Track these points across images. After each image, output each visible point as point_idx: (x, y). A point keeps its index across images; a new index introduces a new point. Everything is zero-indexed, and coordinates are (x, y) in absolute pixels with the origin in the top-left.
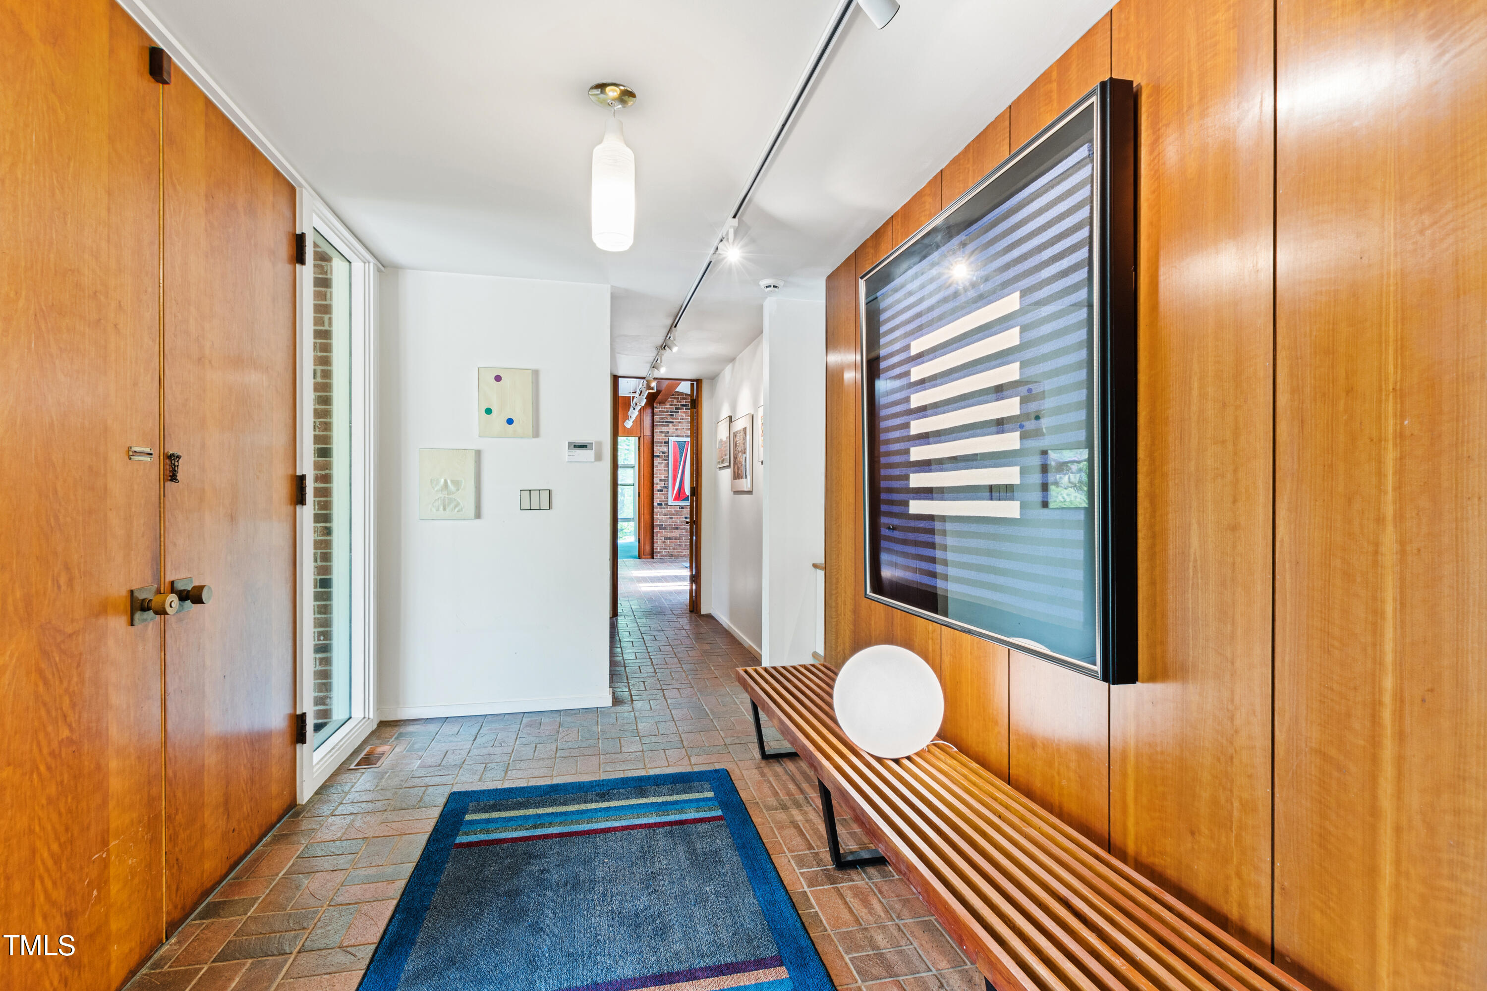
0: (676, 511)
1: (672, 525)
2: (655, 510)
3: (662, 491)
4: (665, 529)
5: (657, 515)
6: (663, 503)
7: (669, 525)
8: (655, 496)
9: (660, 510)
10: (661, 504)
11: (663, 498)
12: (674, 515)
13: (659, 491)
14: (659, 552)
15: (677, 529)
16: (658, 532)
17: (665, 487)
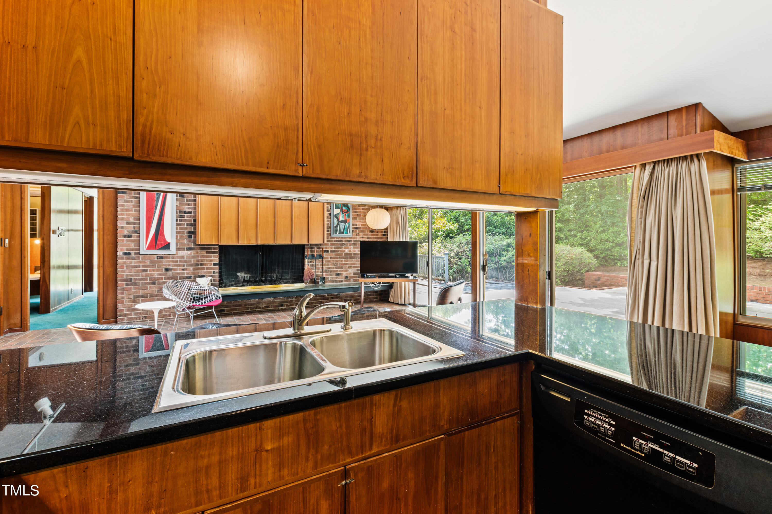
0: (152, 262)
1: (146, 279)
2: (119, 261)
3: (130, 236)
4: (135, 284)
5: (122, 267)
6: (133, 253)
7: (141, 280)
8: (119, 244)
9: (128, 261)
10: (129, 254)
11: (132, 245)
12: (148, 266)
13: (125, 236)
14: (126, 315)
15: (154, 283)
16: (123, 289)
17: (136, 232)
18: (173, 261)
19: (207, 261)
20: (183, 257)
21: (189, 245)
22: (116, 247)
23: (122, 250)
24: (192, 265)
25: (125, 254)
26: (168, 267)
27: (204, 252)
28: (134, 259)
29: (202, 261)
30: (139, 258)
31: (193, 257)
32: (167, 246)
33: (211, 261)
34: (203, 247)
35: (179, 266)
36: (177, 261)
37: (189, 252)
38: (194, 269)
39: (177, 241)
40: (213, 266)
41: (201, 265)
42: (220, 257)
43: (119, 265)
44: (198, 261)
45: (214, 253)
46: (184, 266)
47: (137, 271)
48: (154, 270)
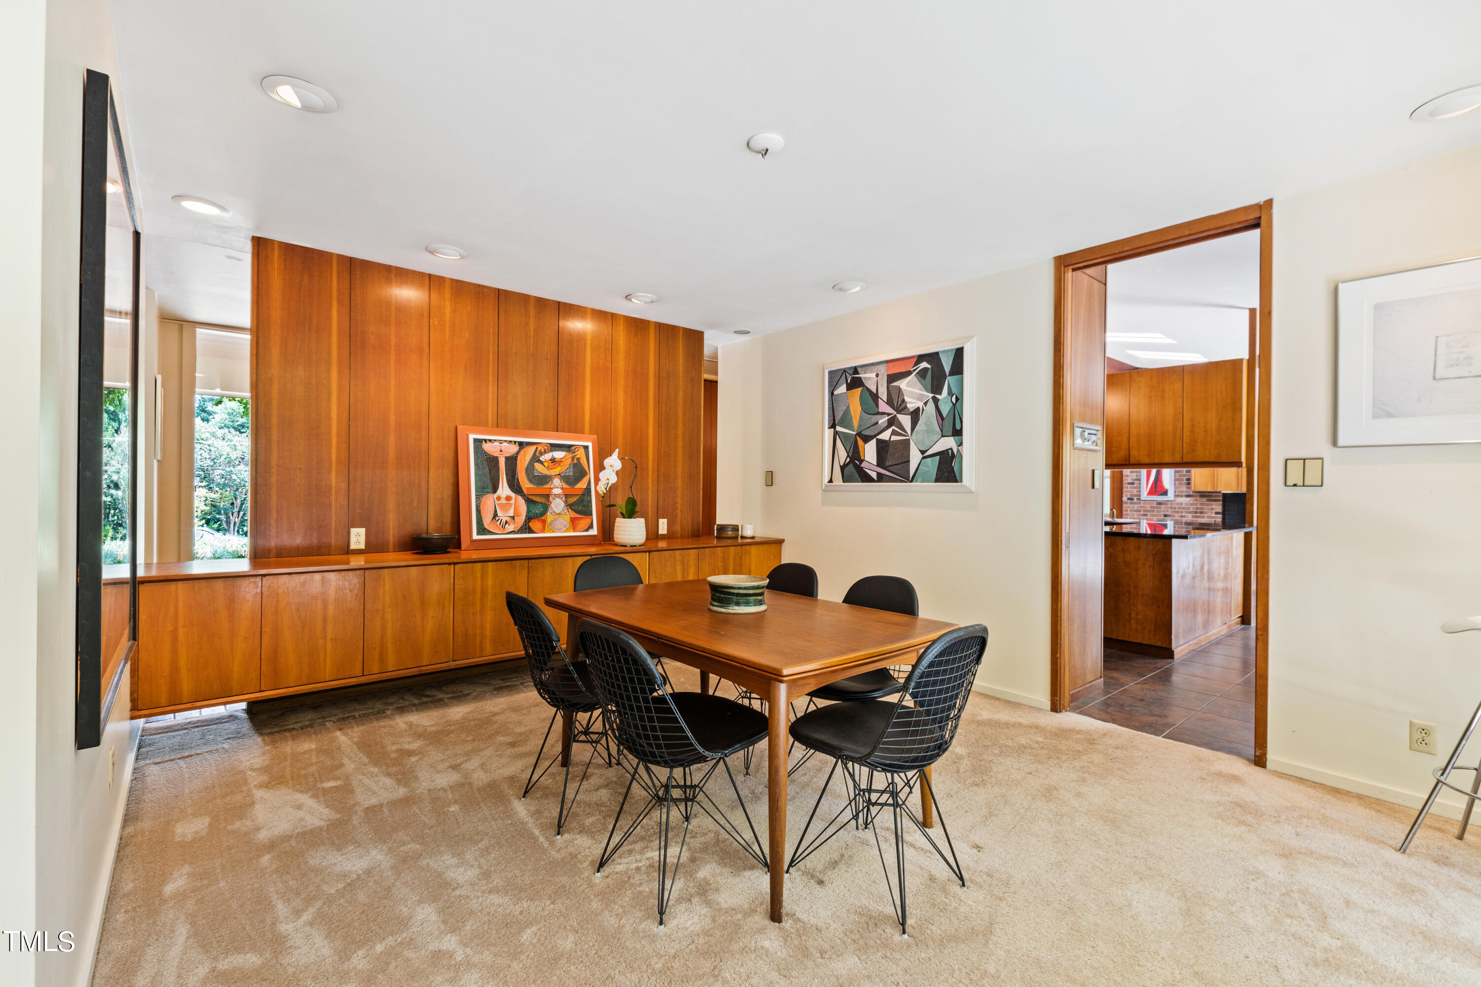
0: (1151, 507)
2: (1124, 505)
3: (1133, 484)
5: (1126, 510)
6: (1135, 498)
8: (1124, 490)
9: (1131, 506)
10: (1132, 499)
11: (1135, 491)
12: (1148, 511)
13: (1129, 484)
17: (1138, 479)
18: (1171, 508)
19: (1208, 509)
20: (1181, 504)
21: (1187, 492)
22: (1122, 493)
23: (1126, 496)
24: (1190, 513)
25: (1129, 499)
26: (1166, 513)
27: (1204, 499)
28: (1136, 503)
29: (1201, 508)
30: (1140, 503)
31: (1192, 504)
32: (1165, 493)
33: (1212, 509)
34: (1202, 494)
35: (1177, 512)
36: (1175, 508)
37: (1188, 499)
38: (1193, 517)
39: (1175, 488)
40: (1214, 515)
41: (1201, 513)
42: (1224, 506)
43: (1124, 509)
44: (1197, 508)
45: (1215, 501)
46: (1182, 512)
47: (1139, 515)
48: (1153, 515)
